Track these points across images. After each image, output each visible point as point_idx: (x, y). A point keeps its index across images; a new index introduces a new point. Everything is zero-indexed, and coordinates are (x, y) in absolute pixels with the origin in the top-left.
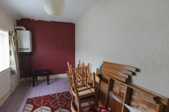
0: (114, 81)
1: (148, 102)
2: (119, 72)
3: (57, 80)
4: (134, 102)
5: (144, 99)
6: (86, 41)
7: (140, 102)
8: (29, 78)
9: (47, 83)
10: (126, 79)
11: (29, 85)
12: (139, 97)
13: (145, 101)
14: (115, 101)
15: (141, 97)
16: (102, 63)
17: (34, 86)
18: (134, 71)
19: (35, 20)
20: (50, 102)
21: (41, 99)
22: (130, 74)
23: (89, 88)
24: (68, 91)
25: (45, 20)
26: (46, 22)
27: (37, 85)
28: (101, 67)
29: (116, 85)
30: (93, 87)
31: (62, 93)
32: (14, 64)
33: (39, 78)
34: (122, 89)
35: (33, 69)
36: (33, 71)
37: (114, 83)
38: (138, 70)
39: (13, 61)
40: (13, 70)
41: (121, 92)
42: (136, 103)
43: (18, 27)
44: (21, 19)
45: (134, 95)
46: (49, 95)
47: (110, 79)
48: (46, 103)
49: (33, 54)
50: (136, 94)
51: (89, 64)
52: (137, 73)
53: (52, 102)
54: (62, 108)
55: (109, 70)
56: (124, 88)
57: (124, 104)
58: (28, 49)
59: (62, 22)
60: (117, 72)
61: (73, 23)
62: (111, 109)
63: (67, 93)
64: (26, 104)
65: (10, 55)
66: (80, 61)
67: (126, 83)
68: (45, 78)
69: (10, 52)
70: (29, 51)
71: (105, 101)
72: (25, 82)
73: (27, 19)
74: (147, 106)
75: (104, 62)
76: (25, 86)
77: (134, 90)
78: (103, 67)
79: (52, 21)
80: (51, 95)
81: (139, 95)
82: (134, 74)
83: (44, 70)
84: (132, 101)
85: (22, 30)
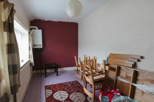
0: (121, 68)
1: (151, 80)
2: (125, 61)
3: (63, 72)
4: (139, 81)
5: (148, 78)
6: (91, 38)
7: (145, 80)
8: (40, 71)
9: (56, 75)
10: (133, 65)
11: (41, 76)
12: (144, 77)
13: (148, 79)
14: (123, 83)
15: (146, 77)
16: (109, 55)
17: (46, 77)
18: (139, 58)
19: (45, 20)
20: (64, 88)
21: (56, 86)
22: (136, 61)
23: (98, 75)
24: (76, 80)
25: (53, 21)
26: (54, 22)
27: (48, 76)
28: (108, 58)
29: (123, 71)
30: (104, 73)
31: (72, 82)
32: (32, 58)
33: (48, 71)
34: (129, 73)
35: (43, 63)
36: (43, 64)
37: (121, 69)
38: (142, 57)
39: (31, 55)
40: (31, 62)
41: (128, 76)
42: (141, 82)
43: (32, 27)
44: (34, 20)
45: (139, 76)
46: (61, 83)
47: (118, 66)
48: (62, 89)
49: (43, 50)
50: (141, 75)
51: (95, 57)
52: (142, 60)
53: (66, 88)
54: (76, 92)
55: (116, 60)
56: (130, 72)
57: (132, 84)
58: (40, 45)
59: (68, 22)
60: (124, 61)
61: (76, 23)
62: (119, 90)
63: (75, 82)
64: (45, 89)
65: (29, 50)
66: (85, 55)
67: (132, 68)
68: (53, 70)
69: (29, 47)
70: (41, 47)
71: (113, 85)
72: (36, 74)
73: (39, 20)
74: (150, 83)
75: (111, 54)
76: (38, 77)
77: (139, 73)
78: (110, 58)
79: (59, 22)
80: (63, 83)
81: (143, 75)
82: (139, 61)
83: (53, 64)
84: (137, 81)
85: (35, 29)
